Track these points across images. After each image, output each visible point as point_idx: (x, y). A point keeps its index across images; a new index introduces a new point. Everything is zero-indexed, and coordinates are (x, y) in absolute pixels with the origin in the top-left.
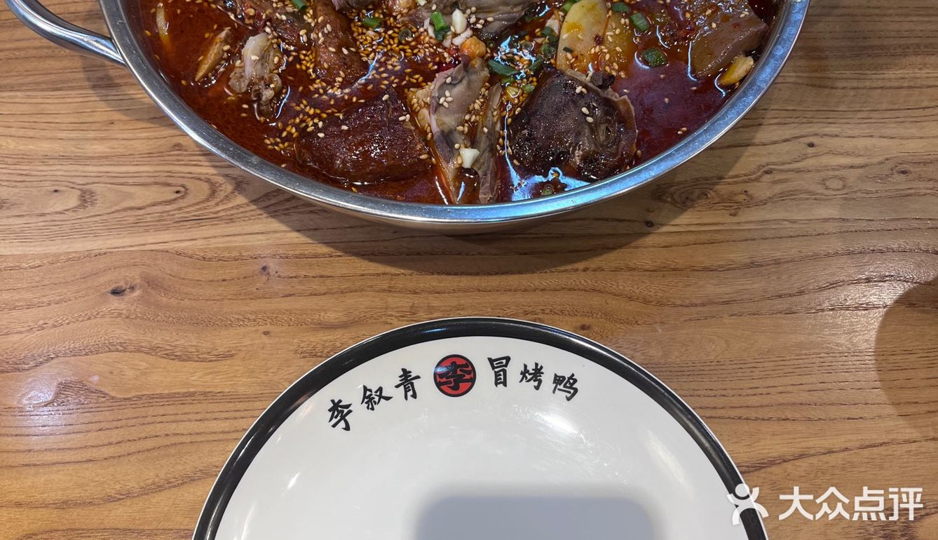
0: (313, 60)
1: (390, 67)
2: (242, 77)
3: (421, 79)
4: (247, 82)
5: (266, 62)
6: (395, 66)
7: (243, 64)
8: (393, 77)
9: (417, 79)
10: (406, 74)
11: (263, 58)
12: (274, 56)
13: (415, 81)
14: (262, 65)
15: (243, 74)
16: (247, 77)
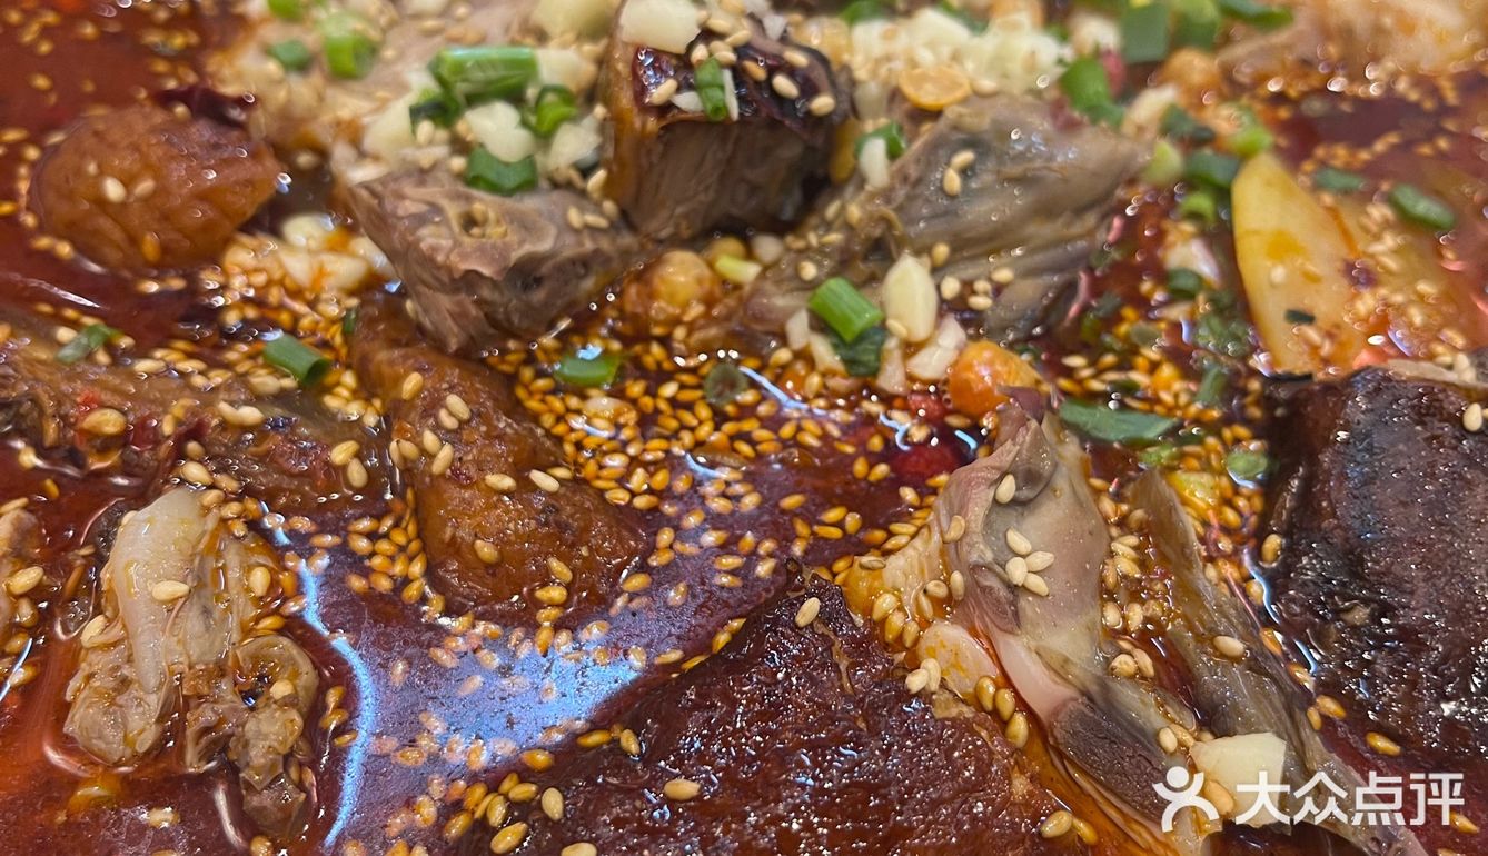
0: (415, 546)
1: (719, 505)
2: (125, 683)
3: (853, 521)
4: (154, 702)
5: (218, 598)
6: (736, 498)
7: (116, 632)
8: (750, 537)
9: (840, 524)
10: (793, 514)
11: (203, 583)
12: (248, 569)
13: (835, 533)
14: (206, 612)
15: (126, 671)
16: (153, 682)
